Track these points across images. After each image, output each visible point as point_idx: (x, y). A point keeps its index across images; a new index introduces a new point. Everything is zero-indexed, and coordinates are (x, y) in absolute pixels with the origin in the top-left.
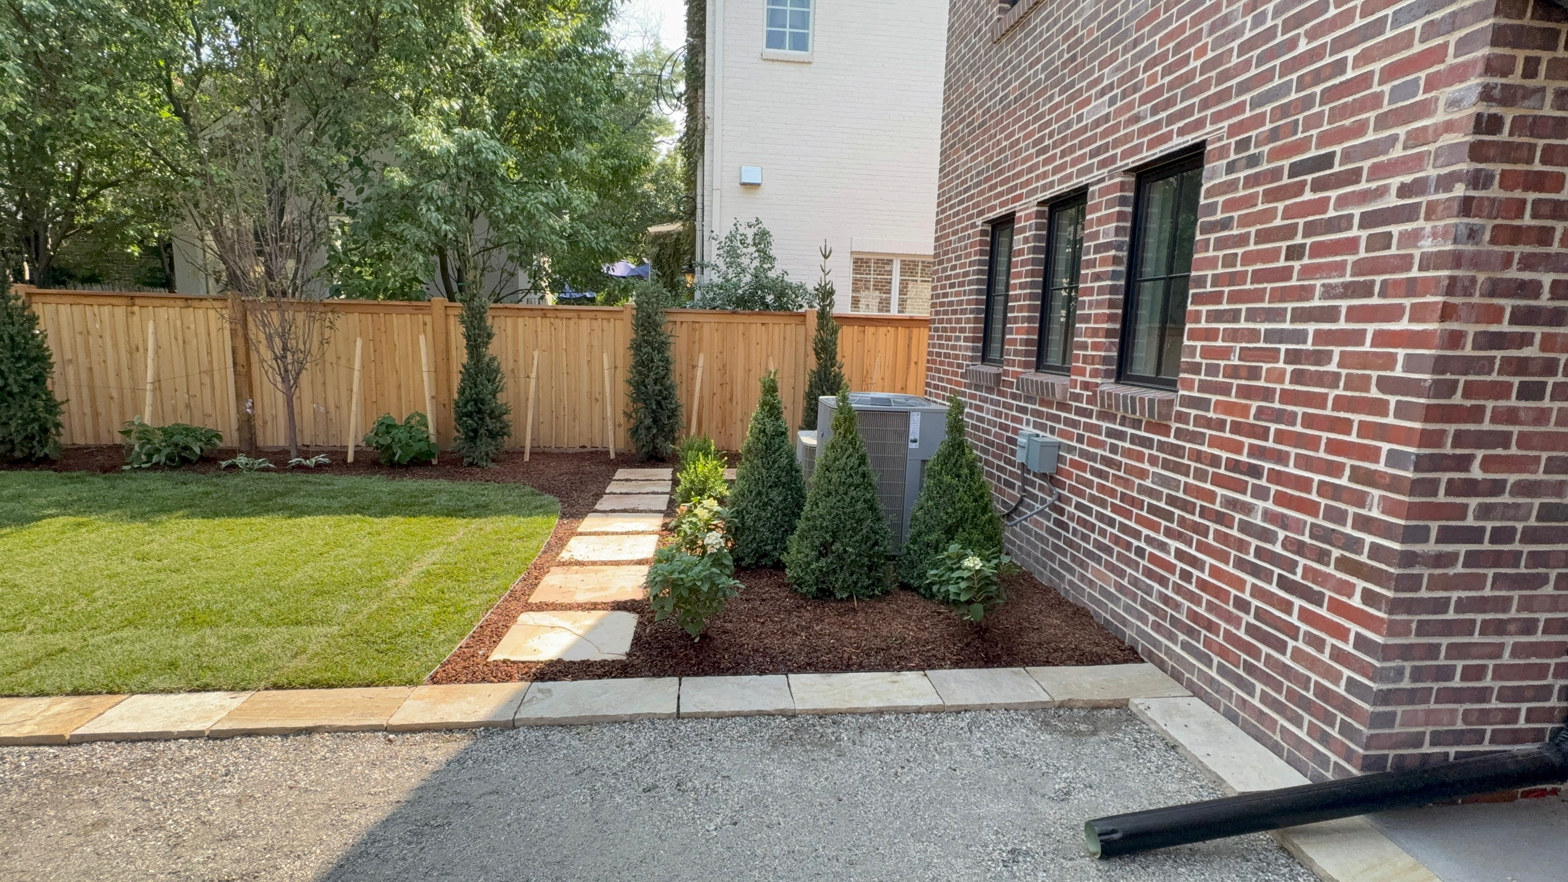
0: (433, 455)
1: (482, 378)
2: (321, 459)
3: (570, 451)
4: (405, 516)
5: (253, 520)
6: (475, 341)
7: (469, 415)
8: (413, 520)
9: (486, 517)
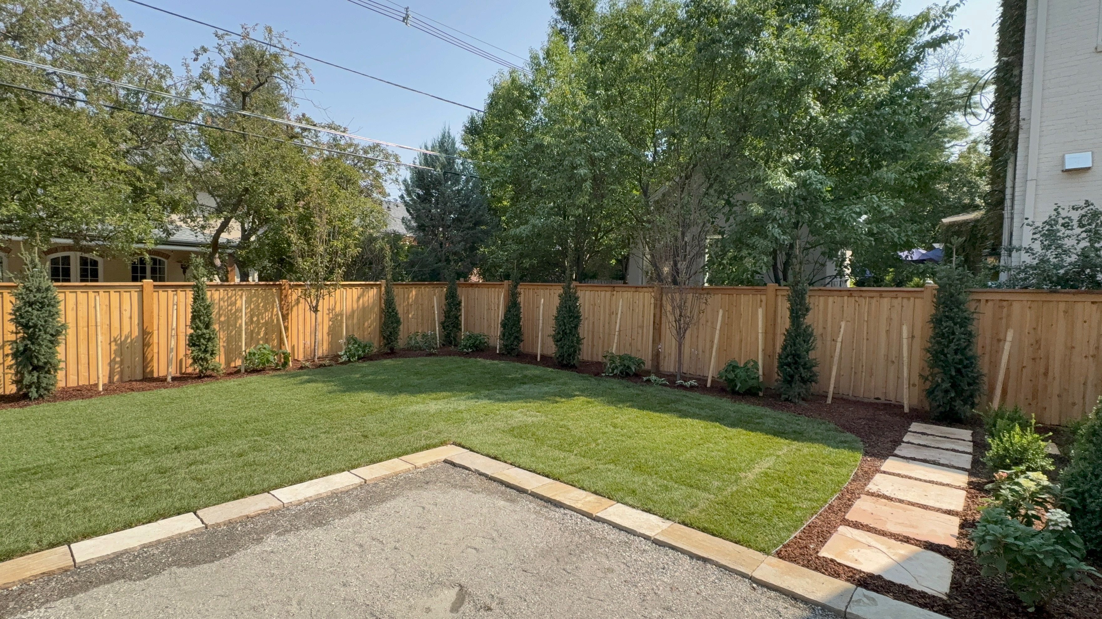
0: (760, 389)
1: (800, 340)
2: (693, 382)
3: (866, 400)
4: (746, 429)
5: (662, 415)
6: (797, 313)
7: (789, 365)
8: (752, 434)
9: (803, 442)
